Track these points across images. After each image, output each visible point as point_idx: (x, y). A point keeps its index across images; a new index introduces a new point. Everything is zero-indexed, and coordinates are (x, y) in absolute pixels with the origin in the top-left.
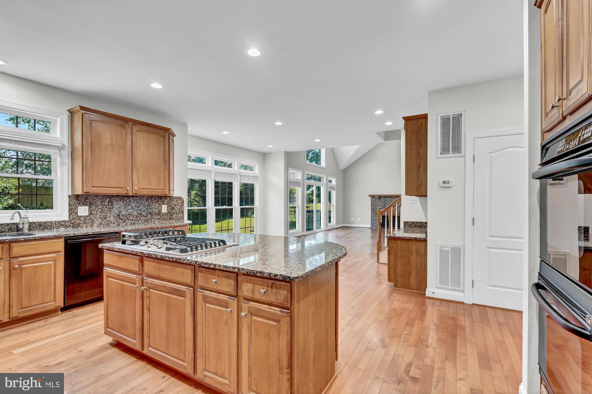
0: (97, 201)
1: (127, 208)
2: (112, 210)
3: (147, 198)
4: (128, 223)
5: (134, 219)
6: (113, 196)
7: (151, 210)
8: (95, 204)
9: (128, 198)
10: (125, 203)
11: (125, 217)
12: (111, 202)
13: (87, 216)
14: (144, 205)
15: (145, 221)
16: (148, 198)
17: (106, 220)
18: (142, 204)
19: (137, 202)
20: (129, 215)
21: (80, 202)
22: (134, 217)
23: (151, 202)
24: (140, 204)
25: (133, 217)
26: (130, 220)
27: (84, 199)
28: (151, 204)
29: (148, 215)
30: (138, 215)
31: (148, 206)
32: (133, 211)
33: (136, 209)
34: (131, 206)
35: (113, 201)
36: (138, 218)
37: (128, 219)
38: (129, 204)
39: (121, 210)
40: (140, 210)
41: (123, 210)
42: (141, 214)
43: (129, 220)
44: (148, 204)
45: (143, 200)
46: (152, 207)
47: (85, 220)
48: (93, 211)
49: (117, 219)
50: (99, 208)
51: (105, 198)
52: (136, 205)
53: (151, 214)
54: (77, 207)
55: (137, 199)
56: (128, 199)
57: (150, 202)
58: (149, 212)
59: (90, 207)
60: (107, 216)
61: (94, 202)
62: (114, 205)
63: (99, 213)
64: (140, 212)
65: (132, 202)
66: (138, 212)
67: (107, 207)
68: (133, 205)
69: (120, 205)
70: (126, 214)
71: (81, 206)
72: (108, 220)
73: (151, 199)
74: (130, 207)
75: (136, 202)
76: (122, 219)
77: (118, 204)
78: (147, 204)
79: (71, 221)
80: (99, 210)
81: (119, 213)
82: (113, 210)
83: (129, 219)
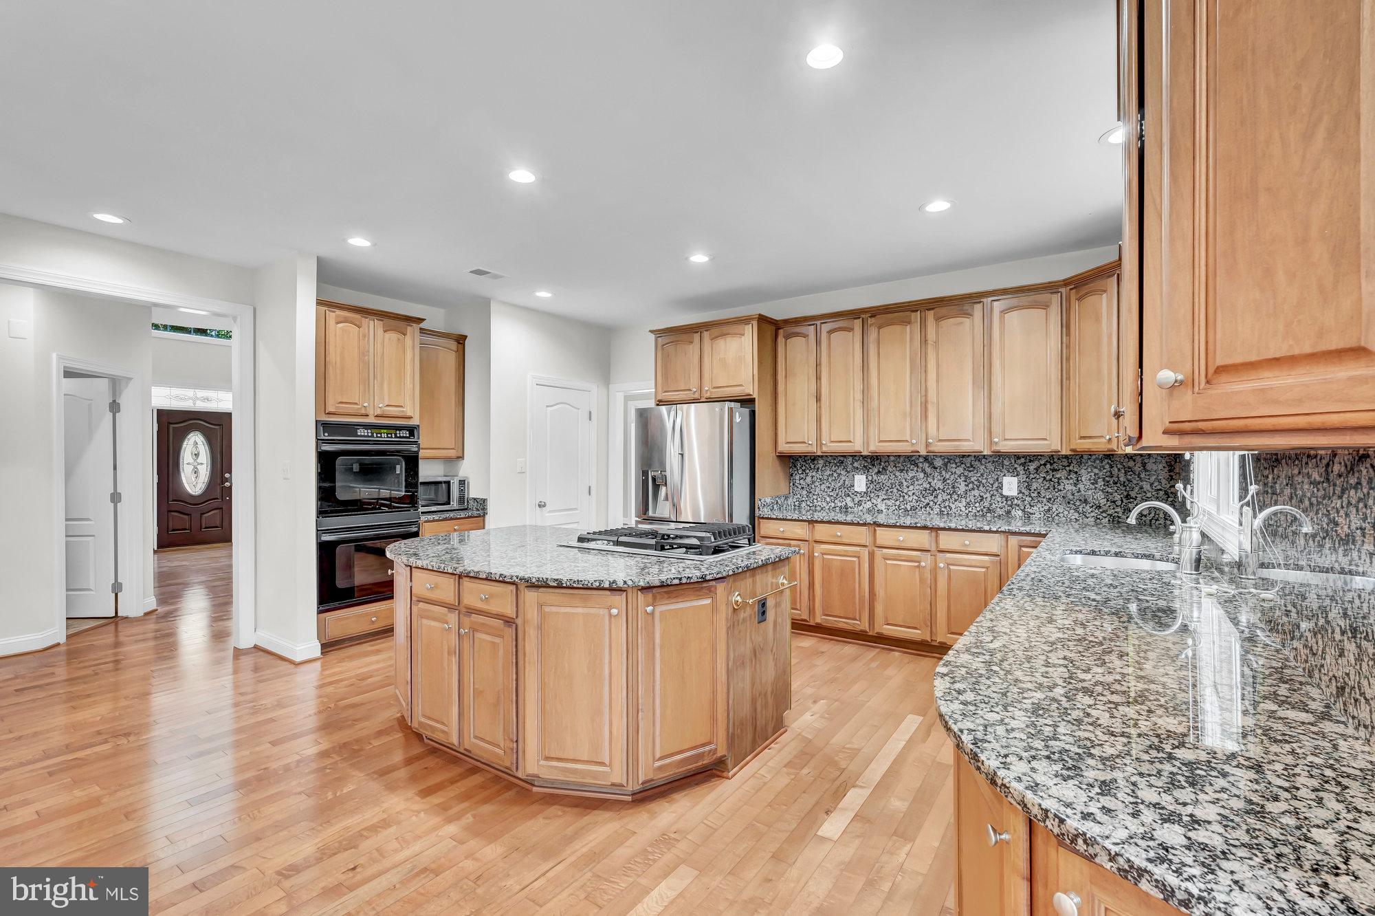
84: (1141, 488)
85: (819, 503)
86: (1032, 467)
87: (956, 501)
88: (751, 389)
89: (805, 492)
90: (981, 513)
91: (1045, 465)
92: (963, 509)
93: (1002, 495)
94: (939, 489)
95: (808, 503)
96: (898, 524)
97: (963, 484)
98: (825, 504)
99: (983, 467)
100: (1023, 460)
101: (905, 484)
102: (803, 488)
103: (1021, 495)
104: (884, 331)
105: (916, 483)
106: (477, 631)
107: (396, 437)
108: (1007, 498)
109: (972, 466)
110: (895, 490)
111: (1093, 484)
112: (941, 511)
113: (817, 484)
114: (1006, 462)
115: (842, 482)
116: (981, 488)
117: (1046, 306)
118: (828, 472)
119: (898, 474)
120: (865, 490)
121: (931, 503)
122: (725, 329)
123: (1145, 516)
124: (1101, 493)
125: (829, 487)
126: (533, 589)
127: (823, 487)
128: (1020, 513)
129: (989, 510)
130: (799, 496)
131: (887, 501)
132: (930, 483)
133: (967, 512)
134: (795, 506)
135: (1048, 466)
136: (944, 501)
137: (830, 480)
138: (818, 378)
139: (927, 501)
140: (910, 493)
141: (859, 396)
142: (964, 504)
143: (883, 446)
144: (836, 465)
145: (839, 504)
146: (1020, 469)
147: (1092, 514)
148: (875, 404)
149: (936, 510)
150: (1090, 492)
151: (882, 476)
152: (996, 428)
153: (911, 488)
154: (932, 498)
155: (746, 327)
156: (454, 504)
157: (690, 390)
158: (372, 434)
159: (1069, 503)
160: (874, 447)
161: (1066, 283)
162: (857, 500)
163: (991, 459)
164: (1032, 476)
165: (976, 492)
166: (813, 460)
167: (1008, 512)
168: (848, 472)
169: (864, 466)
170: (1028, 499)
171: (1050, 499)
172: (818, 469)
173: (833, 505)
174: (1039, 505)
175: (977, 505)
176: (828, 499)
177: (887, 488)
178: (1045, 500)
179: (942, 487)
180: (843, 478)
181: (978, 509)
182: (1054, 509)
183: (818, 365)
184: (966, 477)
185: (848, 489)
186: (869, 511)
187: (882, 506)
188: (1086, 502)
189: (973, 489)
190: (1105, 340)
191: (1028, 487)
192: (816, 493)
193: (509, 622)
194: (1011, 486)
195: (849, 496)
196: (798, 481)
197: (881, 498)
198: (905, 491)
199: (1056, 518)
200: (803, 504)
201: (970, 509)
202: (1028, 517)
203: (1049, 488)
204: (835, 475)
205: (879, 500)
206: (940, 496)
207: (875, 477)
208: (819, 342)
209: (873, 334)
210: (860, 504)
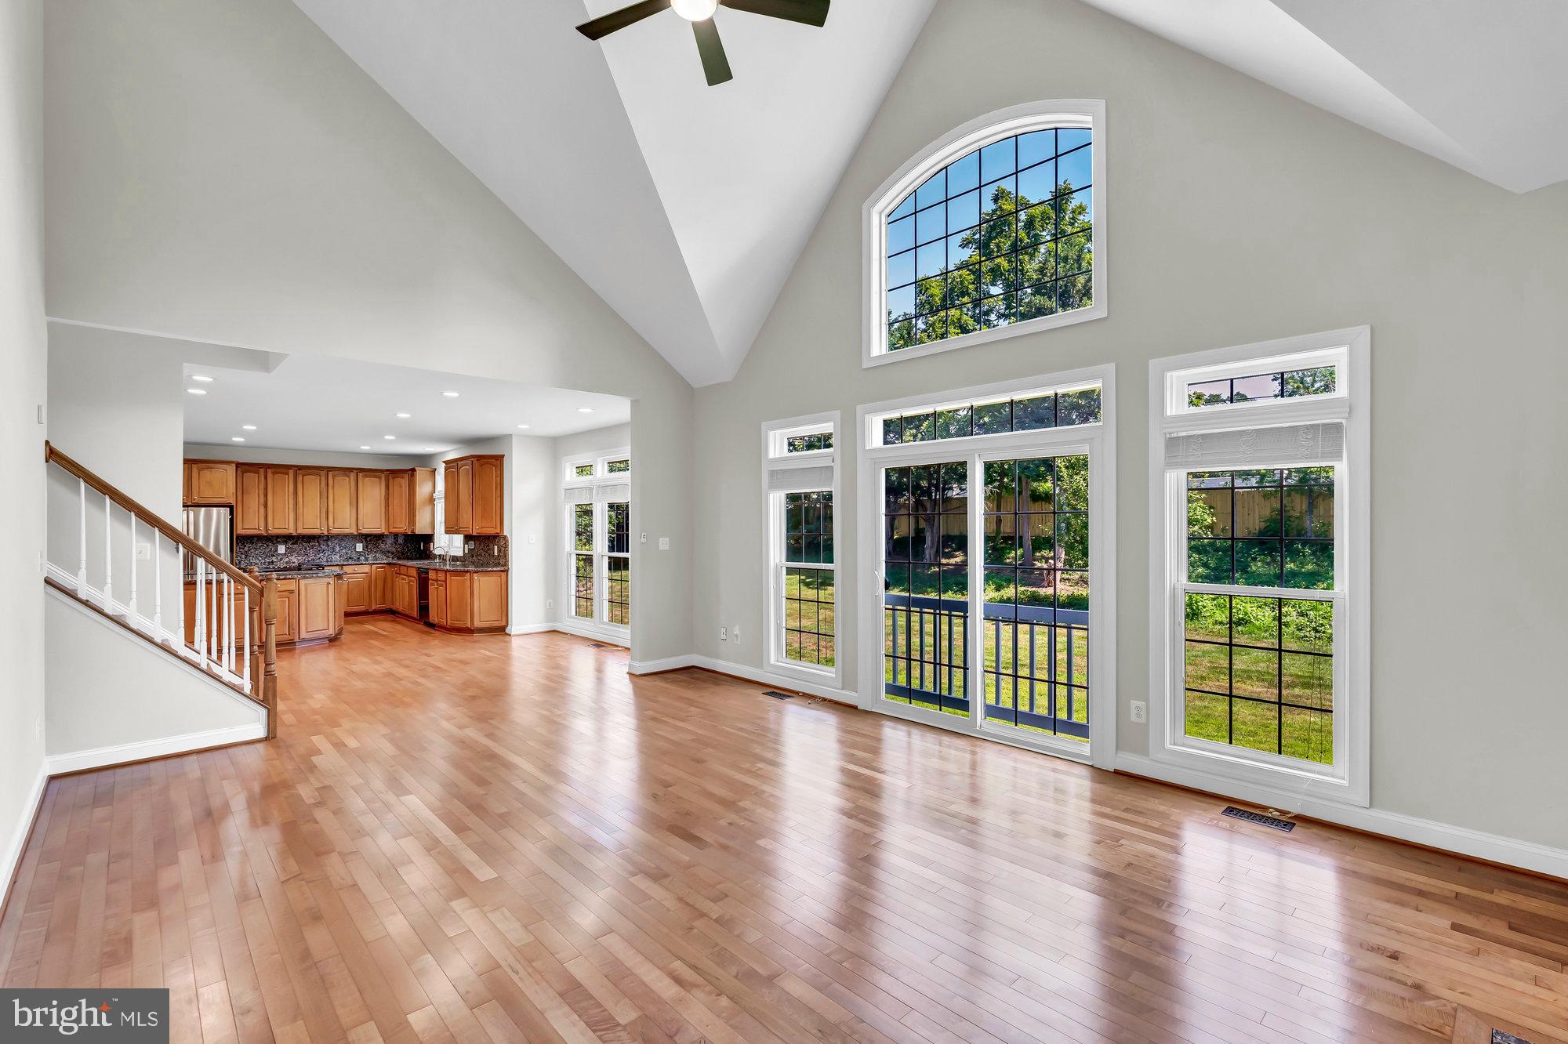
85: (254, 561)
86: (368, 539)
87: (335, 555)
88: (232, 501)
89: (243, 556)
91: (373, 538)
92: (338, 558)
93: (356, 550)
94: (326, 550)
97: (338, 547)
98: (258, 561)
99: (347, 540)
100: (364, 537)
101: (308, 548)
102: (242, 554)
103: (364, 551)
104: (306, 477)
105: (314, 548)
108: (358, 551)
109: (342, 539)
110: (302, 552)
113: (252, 550)
114: (357, 538)
115: (269, 549)
116: (346, 549)
117: (380, 478)
118: (263, 544)
119: (304, 544)
120: (284, 552)
121: (322, 557)
122: (211, 465)
125: (263, 552)
127: (256, 552)
128: (363, 557)
129: (350, 557)
131: (297, 557)
132: (321, 547)
133: (340, 558)
135: (375, 539)
136: (329, 554)
137: (263, 548)
138: (266, 496)
139: (320, 555)
140: (311, 553)
141: (291, 506)
142: (339, 555)
143: (304, 531)
146: (363, 540)
148: (300, 511)
149: (325, 559)
150: (390, 548)
151: (295, 545)
152: (360, 524)
153: (311, 550)
154: (322, 553)
155: (228, 465)
159: (383, 552)
160: (301, 531)
161: (387, 470)
162: (279, 558)
163: (351, 536)
164: (368, 543)
165: (344, 551)
167: (359, 557)
168: (274, 544)
169: (284, 541)
170: (367, 551)
171: (375, 551)
172: (256, 543)
174: (371, 553)
175: (345, 555)
176: (260, 558)
177: (297, 551)
178: (373, 551)
180: (271, 547)
182: (377, 555)
183: (266, 489)
184: (339, 544)
185: (275, 553)
186: (287, 563)
188: (389, 552)
189: (343, 549)
190: (404, 495)
191: (367, 547)
192: (252, 556)
194: (359, 547)
195: (274, 556)
196: (238, 550)
197: (294, 556)
198: (308, 552)
199: (377, 558)
202: (365, 558)
203: (375, 547)
204: (266, 545)
206: (326, 552)
207: (290, 546)
208: (266, 478)
209: (300, 478)
210: (281, 559)
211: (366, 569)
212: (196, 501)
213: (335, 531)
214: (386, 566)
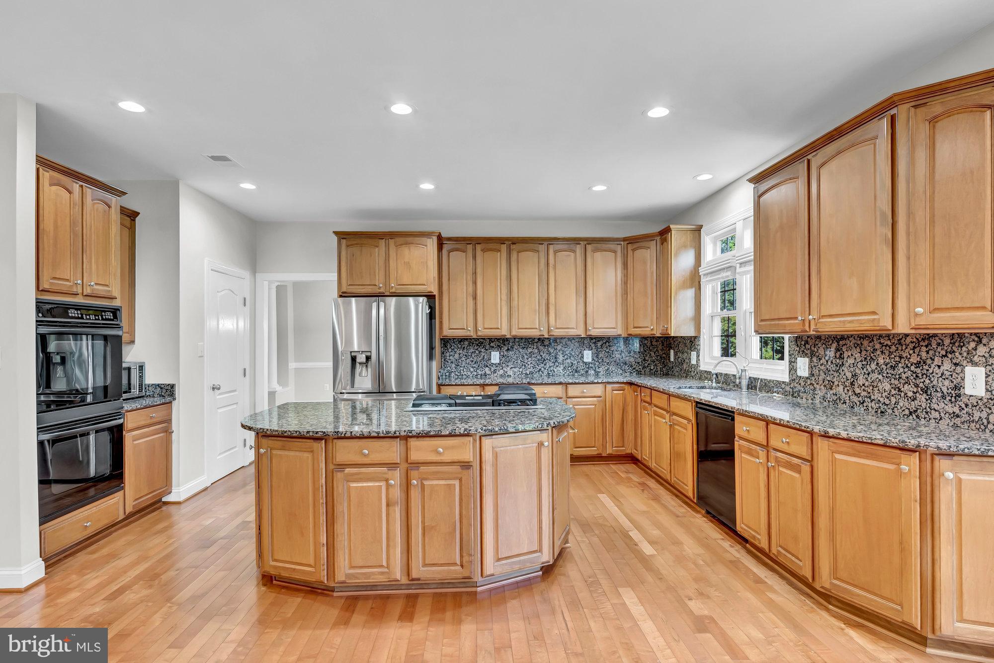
0: (819, 348)
1: (868, 366)
2: (841, 370)
3: (915, 340)
4: (870, 409)
5: (882, 400)
6: (843, 338)
7: (927, 381)
8: (817, 354)
9: (871, 342)
10: (864, 353)
11: (864, 390)
12: (839, 351)
13: (807, 378)
14: (907, 362)
15: (911, 413)
16: (919, 342)
17: (831, 392)
18: (903, 360)
19: (891, 353)
20: (871, 388)
21: (800, 349)
22: (884, 395)
23: (928, 352)
24: (897, 359)
25: (880, 395)
26: (874, 400)
27: (803, 343)
28: (929, 361)
29: (918, 395)
30: (892, 390)
31: (918, 365)
32: (880, 377)
33: (887, 373)
34: (875, 362)
35: (843, 348)
36: (893, 400)
37: (870, 397)
38: (871, 357)
39: (858, 371)
40: (897, 377)
41: (861, 373)
42: (900, 390)
43: (871, 401)
44: (919, 359)
45: (904, 347)
46: (931, 371)
47: (805, 384)
48: (814, 368)
49: (850, 393)
50: (822, 364)
51: (831, 342)
52: (887, 361)
53: (926, 392)
54: (796, 358)
55: (889, 343)
56: (871, 344)
57: (924, 354)
58: (921, 385)
59: (811, 361)
60: (833, 383)
61: (816, 350)
62: (845, 359)
63: (823, 376)
64: (896, 382)
65: (878, 352)
66: (893, 381)
67: (834, 362)
68: (881, 361)
69: (855, 359)
70: (867, 384)
71: (801, 357)
72: (834, 391)
73: (927, 342)
74: (873, 366)
75: (887, 353)
76: (858, 395)
77: (852, 355)
78: (914, 359)
79: (790, 384)
80: (822, 368)
81: (852, 380)
82: (843, 370)
83: (872, 397)
84: (650, 355)
85: (465, 373)
86: (599, 344)
87: (557, 366)
88: (434, 290)
89: (453, 365)
90: (572, 373)
91: (605, 343)
92: (562, 371)
93: (583, 361)
94: (547, 359)
95: (457, 373)
96: (544, 383)
97: (561, 356)
98: (469, 373)
99: (573, 345)
100: (594, 340)
101: (526, 357)
102: (452, 362)
103: (593, 361)
104: (522, 254)
105: (533, 356)
106: (426, 479)
107: (103, 319)
108: (586, 363)
109: (566, 344)
110: (519, 362)
111: (629, 353)
112: (548, 374)
113: (463, 359)
114: (586, 342)
115: (482, 356)
116: (572, 358)
117: (616, 250)
118: (472, 350)
119: (521, 350)
120: (498, 362)
121: (543, 369)
122: (410, 239)
123: (652, 370)
124: (632, 358)
125: (472, 361)
126: (488, 437)
127: (468, 361)
128: (593, 372)
129: (576, 371)
130: (449, 368)
131: (514, 369)
132: (541, 356)
133: (564, 373)
134: (446, 376)
135: (607, 344)
136: (550, 367)
137: (473, 356)
138: (475, 283)
139: (540, 368)
140: (529, 363)
141: (504, 297)
142: (562, 368)
143: (520, 332)
144: (477, 345)
145: (480, 373)
146: (593, 345)
147: (629, 370)
148: (515, 303)
149: (546, 372)
150: (627, 358)
151: (510, 352)
152: (589, 321)
153: (530, 359)
154: (543, 365)
155: (428, 240)
156: (135, 391)
157: (375, 285)
158: (82, 315)
159: (618, 365)
160: (515, 332)
161: (624, 239)
162: (493, 369)
163: (577, 340)
164: (599, 350)
165: (569, 361)
166: (461, 342)
167: (587, 372)
168: (487, 350)
169: (498, 346)
170: (597, 363)
171: (608, 363)
172: (464, 348)
173: (475, 373)
174: (603, 367)
175: (570, 368)
176: (472, 370)
177: (514, 360)
178: (605, 364)
179: (549, 358)
180: (483, 354)
181: (570, 371)
182: (610, 369)
183: (475, 273)
184: (563, 351)
185: (487, 362)
186: (501, 376)
187: (510, 373)
188: (625, 364)
189: (567, 359)
190: (649, 274)
191: (597, 357)
192: (463, 366)
193: (466, 466)
194: (588, 356)
195: (487, 366)
196: (448, 358)
197: (510, 367)
198: (526, 362)
199: (612, 374)
200: (453, 374)
201: (566, 371)
202: (597, 374)
203: (607, 357)
204: (477, 352)
205: (509, 368)
206: (547, 364)
207: (506, 353)
208: (474, 257)
209: (514, 256)
210: (495, 372)
211: (598, 390)
212: (393, 290)
213: (557, 333)
214: (626, 387)
